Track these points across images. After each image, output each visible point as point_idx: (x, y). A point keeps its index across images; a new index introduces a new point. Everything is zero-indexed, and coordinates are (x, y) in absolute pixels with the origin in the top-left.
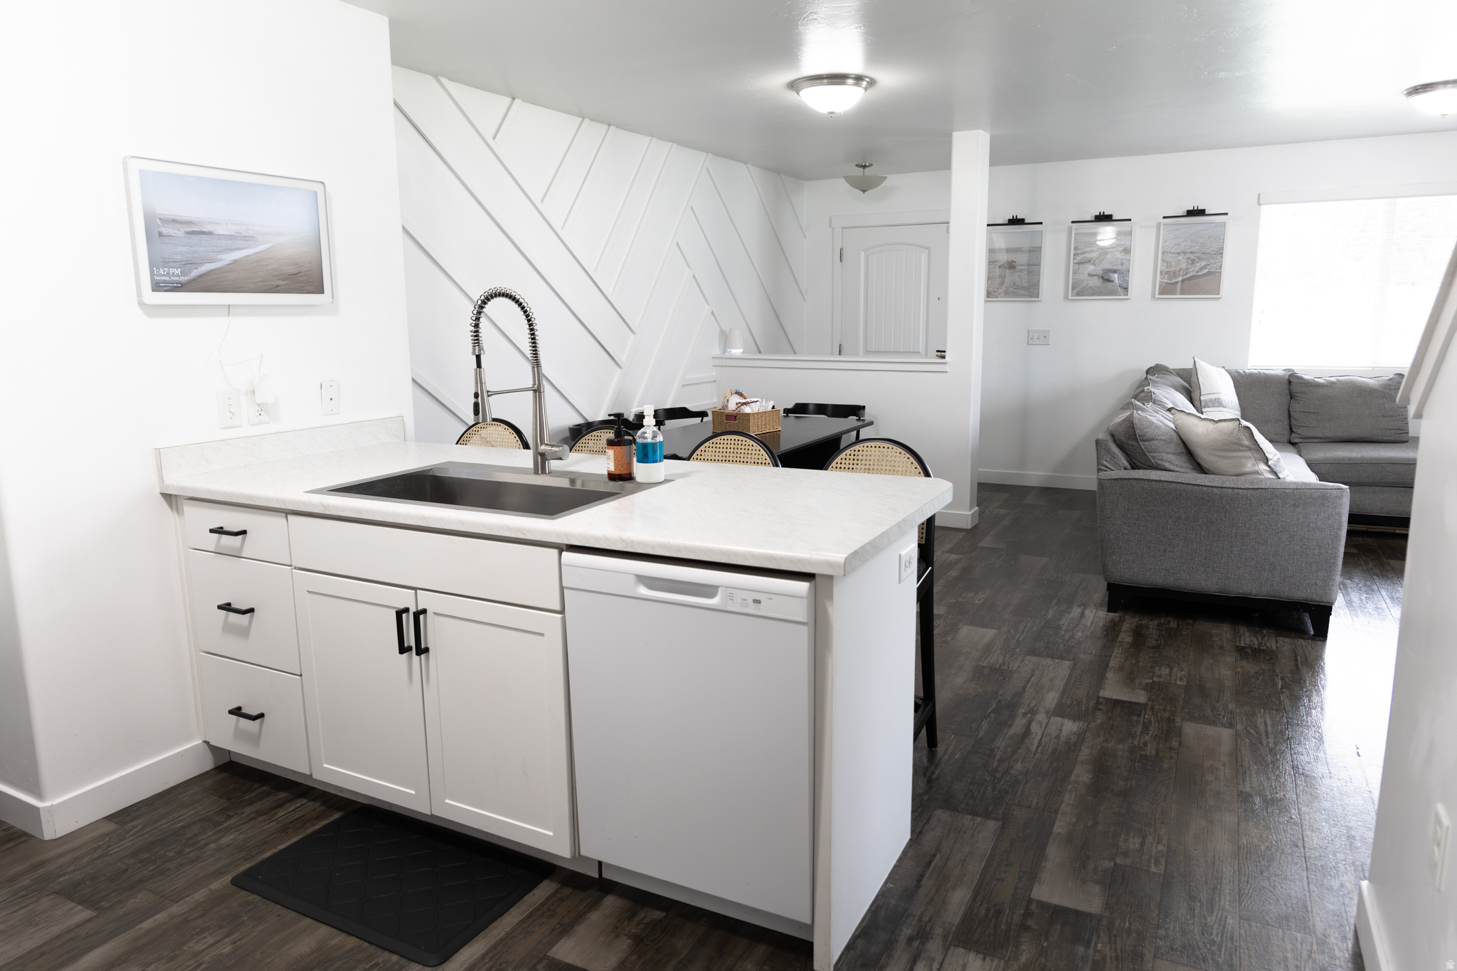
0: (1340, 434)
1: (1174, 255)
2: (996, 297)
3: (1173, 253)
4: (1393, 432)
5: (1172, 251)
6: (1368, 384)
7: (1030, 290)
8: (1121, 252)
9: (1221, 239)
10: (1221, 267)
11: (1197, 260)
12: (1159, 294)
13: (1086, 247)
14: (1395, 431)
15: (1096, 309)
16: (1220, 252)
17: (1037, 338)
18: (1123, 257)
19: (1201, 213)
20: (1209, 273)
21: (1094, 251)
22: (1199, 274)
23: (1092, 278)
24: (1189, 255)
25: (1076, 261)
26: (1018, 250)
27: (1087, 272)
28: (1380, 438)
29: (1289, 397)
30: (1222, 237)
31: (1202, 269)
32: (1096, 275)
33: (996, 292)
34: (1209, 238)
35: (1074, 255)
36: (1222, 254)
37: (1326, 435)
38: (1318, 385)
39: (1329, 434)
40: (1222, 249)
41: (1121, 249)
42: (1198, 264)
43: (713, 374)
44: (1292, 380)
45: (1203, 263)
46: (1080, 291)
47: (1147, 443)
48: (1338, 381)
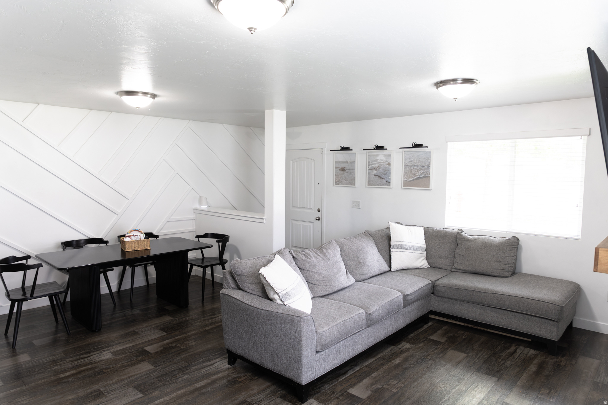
0: (471, 269)
1: (409, 167)
2: (339, 184)
3: (409, 166)
4: (498, 271)
5: (408, 165)
6: (493, 241)
7: (351, 182)
8: (387, 164)
9: (429, 159)
10: (429, 174)
11: (419, 170)
12: (404, 186)
13: (373, 161)
14: (500, 270)
15: (379, 192)
16: (429, 166)
17: (356, 205)
18: (388, 167)
19: (420, 146)
20: (426, 177)
21: (376, 164)
22: (420, 177)
23: (375, 177)
24: (415, 167)
25: (369, 168)
26: (347, 162)
27: (373, 174)
28: (490, 273)
29: (457, 245)
30: (430, 158)
31: (421, 174)
32: (377, 176)
33: (338, 182)
34: (424, 159)
35: (368, 165)
36: (430, 167)
37: (464, 269)
38: (467, 240)
39: (465, 268)
40: (430, 164)
41: (387, 163)
42: (420, 172)
43: (193, 216)
44: (458, 236)
45: (422, 172)
46: (370, 183)
47: (238, 276)
48: (479, 238)
